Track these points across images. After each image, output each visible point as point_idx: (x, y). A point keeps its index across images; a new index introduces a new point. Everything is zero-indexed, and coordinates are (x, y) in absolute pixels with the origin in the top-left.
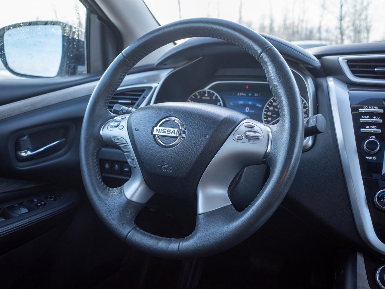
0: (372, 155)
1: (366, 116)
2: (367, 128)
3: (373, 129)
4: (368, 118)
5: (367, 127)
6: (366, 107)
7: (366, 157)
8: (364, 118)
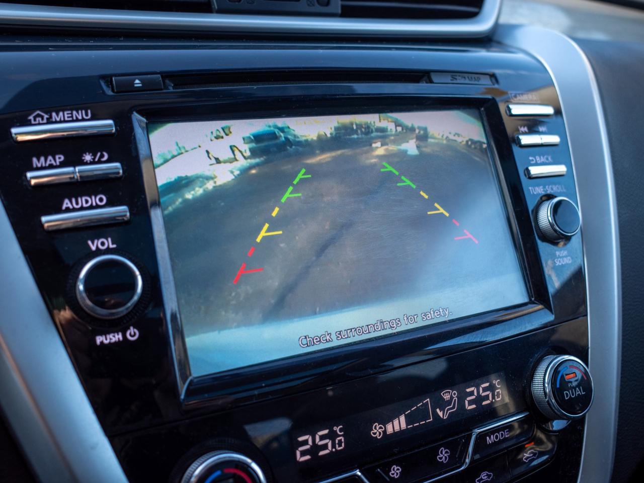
0: (119, 325)
1: (50, 158)
2: (68, 210)
3: (91, 207)
4: (62, 165)
5: (66, 204)
6: (38, 115)
7: (99, 339)
8: (42, 168)
